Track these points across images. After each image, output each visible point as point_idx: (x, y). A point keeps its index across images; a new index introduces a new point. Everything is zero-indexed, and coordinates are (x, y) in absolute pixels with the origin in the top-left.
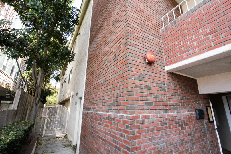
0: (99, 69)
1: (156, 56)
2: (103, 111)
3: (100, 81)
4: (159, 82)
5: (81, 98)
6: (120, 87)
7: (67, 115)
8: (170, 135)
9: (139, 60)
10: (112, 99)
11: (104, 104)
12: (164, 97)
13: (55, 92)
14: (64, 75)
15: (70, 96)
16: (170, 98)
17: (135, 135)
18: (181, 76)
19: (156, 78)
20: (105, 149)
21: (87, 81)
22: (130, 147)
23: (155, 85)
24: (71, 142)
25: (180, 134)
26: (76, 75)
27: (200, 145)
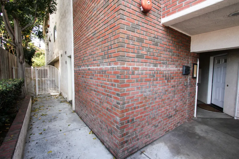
0: (87, 20)
1: (153, 4)
2: (94, 66)
3: (89, 34)
4: (153, 35)
5: (70, 57)
6: (110, 39)
7: (59, 75)
8: (156, 85)
9: (132, 7)
10: (103, 52)
11: (95, 58)
12: (156, 52)
13: (41, 54)
14: (47, 32)
15: (59, 56)
16: (161, 53)
17: (125, 83)
18: (177, 31)
19: (150, 31)
20: (98, 99)
21: (75, 36)
22: (120, 93)
23: (148, 38)
24: (66, 98)
25: (165, 86)
26: (62, 31)
27: (180, 95)
